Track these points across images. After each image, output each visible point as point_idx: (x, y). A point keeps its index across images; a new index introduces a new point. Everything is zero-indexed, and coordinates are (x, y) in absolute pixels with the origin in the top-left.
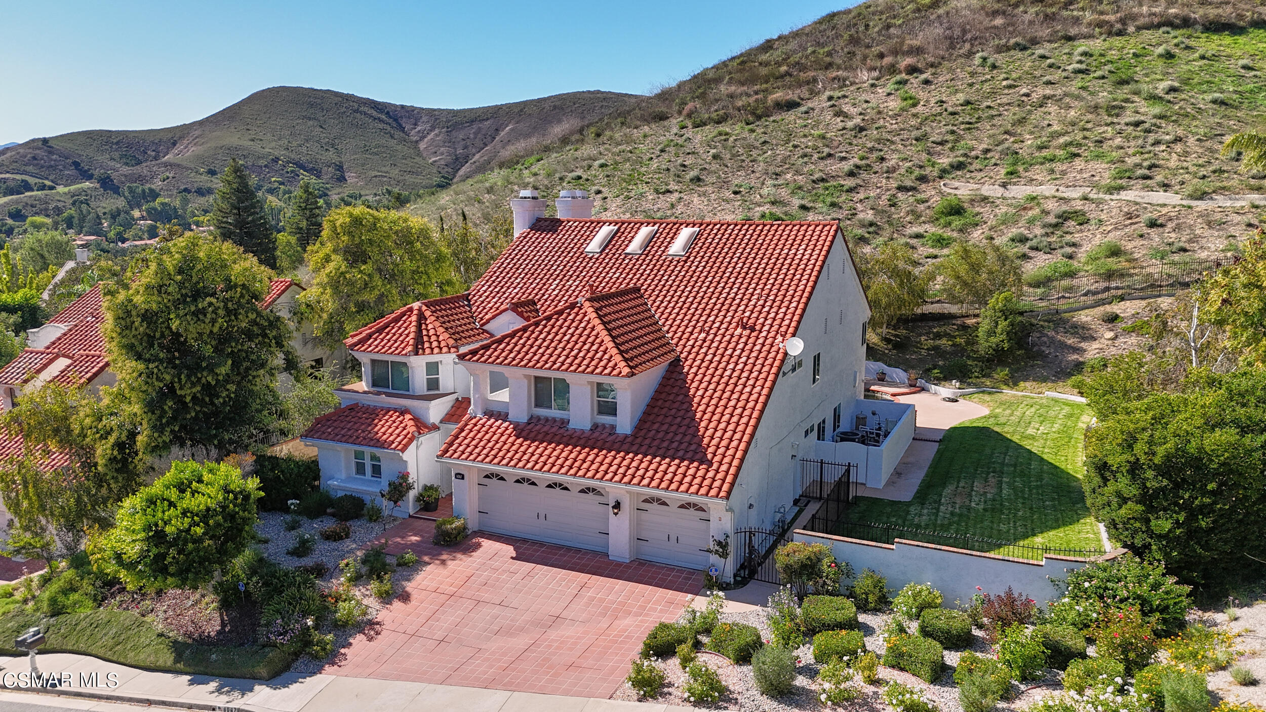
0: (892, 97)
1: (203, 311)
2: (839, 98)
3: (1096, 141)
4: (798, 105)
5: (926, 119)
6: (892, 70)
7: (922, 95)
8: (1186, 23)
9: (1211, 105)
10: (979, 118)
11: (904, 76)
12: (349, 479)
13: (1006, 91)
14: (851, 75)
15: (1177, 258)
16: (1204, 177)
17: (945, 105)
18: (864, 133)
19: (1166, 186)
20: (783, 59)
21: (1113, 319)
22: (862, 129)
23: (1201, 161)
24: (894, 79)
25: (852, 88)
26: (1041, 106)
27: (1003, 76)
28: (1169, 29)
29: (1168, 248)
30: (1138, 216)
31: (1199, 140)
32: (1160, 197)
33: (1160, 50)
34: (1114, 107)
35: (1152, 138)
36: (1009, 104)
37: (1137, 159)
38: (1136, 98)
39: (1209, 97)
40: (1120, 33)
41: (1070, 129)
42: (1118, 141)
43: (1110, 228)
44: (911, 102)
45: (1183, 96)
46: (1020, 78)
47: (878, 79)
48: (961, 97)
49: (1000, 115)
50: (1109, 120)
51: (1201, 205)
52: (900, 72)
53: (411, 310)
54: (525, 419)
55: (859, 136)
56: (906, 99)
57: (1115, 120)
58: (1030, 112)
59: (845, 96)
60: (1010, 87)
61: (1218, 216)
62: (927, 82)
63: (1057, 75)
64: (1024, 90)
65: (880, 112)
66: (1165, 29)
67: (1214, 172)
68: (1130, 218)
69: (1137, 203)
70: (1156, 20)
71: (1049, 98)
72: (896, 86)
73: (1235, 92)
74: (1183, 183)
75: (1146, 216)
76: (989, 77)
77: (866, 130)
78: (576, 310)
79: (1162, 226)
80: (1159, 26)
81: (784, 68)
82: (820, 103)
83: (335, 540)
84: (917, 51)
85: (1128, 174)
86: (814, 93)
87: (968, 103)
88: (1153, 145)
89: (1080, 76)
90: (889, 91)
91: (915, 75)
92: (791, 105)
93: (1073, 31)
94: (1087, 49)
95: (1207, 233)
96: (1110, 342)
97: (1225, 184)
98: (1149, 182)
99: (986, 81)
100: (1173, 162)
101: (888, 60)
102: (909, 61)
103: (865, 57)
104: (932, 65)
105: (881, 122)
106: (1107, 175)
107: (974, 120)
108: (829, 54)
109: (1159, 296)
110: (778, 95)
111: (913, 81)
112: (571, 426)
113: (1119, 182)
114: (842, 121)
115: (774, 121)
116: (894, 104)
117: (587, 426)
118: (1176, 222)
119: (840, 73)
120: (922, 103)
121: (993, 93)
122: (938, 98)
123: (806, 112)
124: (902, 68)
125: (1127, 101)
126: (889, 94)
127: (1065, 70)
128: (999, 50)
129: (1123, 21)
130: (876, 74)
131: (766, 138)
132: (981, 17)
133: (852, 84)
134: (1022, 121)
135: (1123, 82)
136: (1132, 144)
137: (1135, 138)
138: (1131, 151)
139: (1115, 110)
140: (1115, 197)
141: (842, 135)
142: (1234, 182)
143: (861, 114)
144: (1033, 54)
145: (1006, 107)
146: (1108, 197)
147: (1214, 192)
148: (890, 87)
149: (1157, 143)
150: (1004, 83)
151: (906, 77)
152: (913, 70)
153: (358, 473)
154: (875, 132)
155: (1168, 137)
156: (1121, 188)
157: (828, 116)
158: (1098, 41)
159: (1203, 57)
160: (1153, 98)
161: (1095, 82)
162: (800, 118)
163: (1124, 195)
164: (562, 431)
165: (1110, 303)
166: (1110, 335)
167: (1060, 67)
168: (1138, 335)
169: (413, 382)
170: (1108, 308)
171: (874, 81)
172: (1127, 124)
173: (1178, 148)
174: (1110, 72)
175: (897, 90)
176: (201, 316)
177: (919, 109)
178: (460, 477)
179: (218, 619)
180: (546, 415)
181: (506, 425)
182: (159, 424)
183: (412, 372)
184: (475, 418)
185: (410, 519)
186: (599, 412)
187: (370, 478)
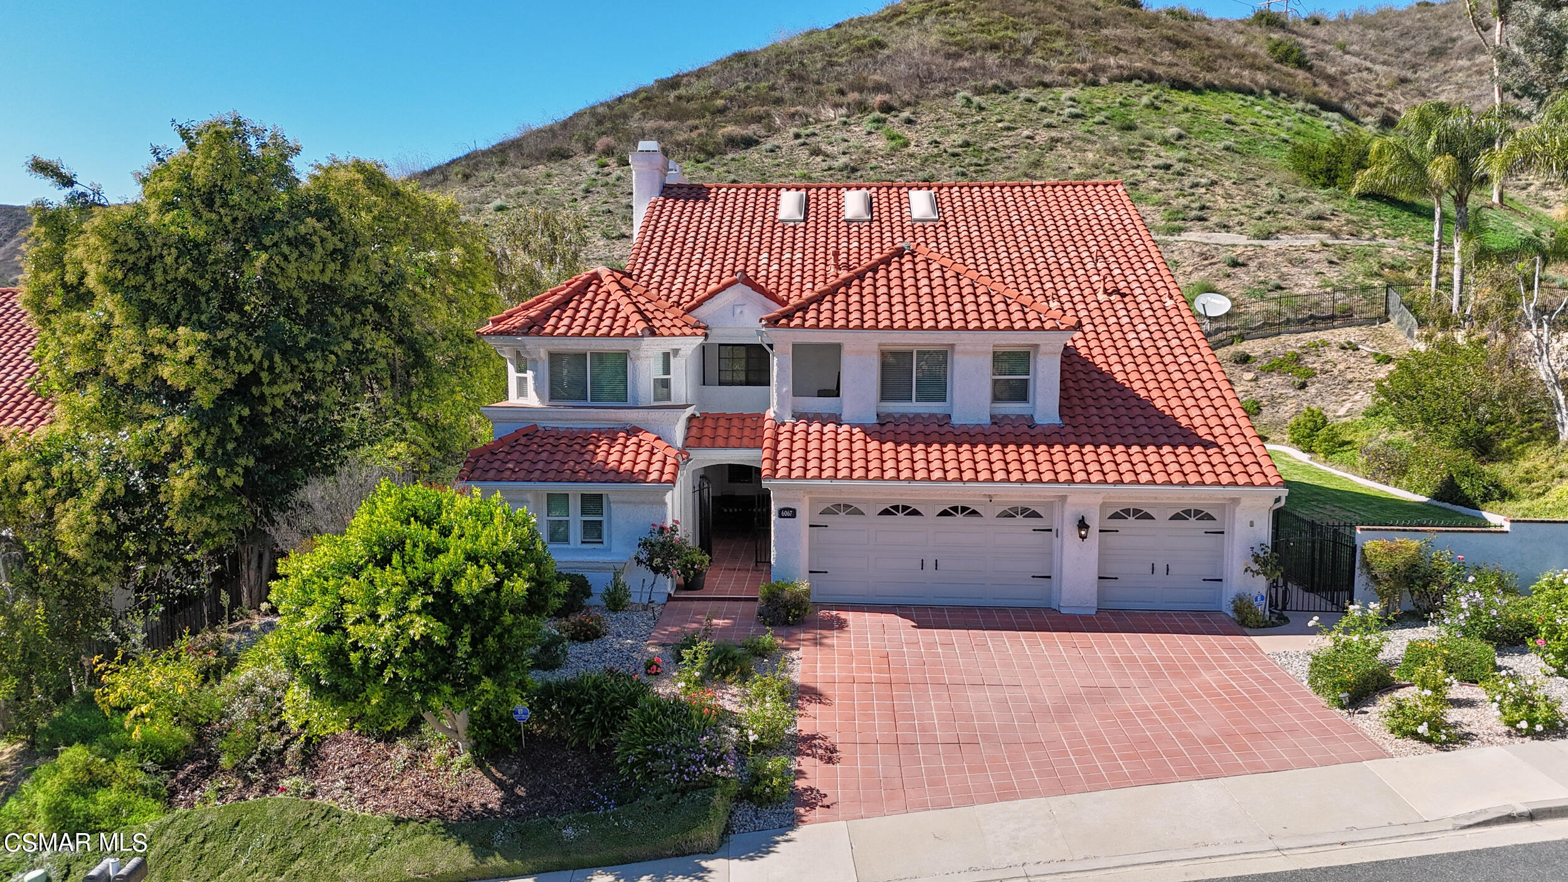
0: (874, 136)
2: (808, 136)
3: (1131, 184)
4: (757, 143)
5: (926, 160)
6: (862, 108)
7: (909, 134)
8: (1152, 78)
9: (1224, 152)
10: (987, 160)
11: (877, 114)
13: (1005, 133)
14: (812, 112)
15: (1276, 294)
16: (1260, 218)
17: (941, 147)
18: (859, 174)
19: (1226, 227)
20: (712, 93)
21: (1244, 360)
22: (854, 170)
23: (1249, 203)
24: (871, 116)
25: (819, 126)
26: (1052, 150)
27: (994, 118)
28: (1141, 82)
29: (1262, 287)
30: (1213, 257)
31: (1234, 183)
32: (1223, 237)
33: (1145, 100)
34: (1135, 151)
35: (1187, 181)
36: (1014, 146)
37: (1182, 201)
38: (1149, 143)
39: (1221, 146)
40: (1095, 83)
41: (1096, 172)
42: (1153, 184)
43: (1190, 269)
44: (901, 141)
45: (1194, 143)
46: (1014, 121)
47: (848, 117)
48: (958, 138)
49: (1009, 157)
50: (1135, 163)
51: (1272, 244)
52: (873, 110)
53: (597, 276)
54: (874, 419)
55: (853, 176)
56: (893, 139)
57: (1141, 163)
58: (1043, 155)
59: (814, 134)
60: (1008, 129)
61: (1296, 255)
62: (909, 121)
63: (1052, 119)
64: (1026, 133)
65: (868, 152)
66: (1137, 82)
67: (1269, 213)
68: (1206, 259)
69: (1207, 244)
70: (1126, 73)
71: (1057, 141)
72: (875, 125)
73: (1236, 142)
74: (1242, 224)
75: (1225, 255)
76: (979, 118)
77: (857, 170)
79: (1244, 265)
80: (1129, 79)
81: (720, 102)
82: (785, 139)
84: (887, 88)
85: (1180, 216)
86: (772, 130)
87: (967, 144)
88: (1191, 187)
89: (1080, 120)
90: (868, 129)
91: (893, 113)
92: (749, 143)
93: (1047, 78)
94: (1073, 95)
95: (1293, 270)
96: (1253, 384)
97: (1283, 224)
98: (1207, 223)
99: (978, 122)
100: (1222, 203)
101: (853, 96)
102: (879, 98)
103: (821, 94)
104: (909, 104)
105: (874, 163)
106: (1158, 217)
107: (983, 162)
108: (772, 88)
109: (1279, 334)
110: (731, 129)
111: (892, 119)
113: (1177, 223)
114: (824, 161)
115: (733, 159)
116: (880, 143)
117: (987, 420)
118: (1257, 261)
119: (799, 108)
120: (913, 143)
121: (990, 136)
122: (930, 138)
123: (772, 151)
124: (876, 106)
125: (1143, 145)
126: (870, 133)
127: (1059, 114)
128: (979, 91)
129: (1092, 70)
130: (844, 111)
131: (732, 177)
132: (940, 60)
133: (818, 121)
134: (1037, 164)
135: (1130, 128)
136: (1169, 186)
137: (1169, 181)
138: (1173, 193)
139: (1136, 153)
140: (1176, 238)
141: (831, 176)
142: (1291, 222)
143: (844, 153)
144: (1018, 97)
145: (1014, 150)
146: (1171, 239)
147: (1278, 232)
148: (867, 125)
149: (1196, 185)
150: (1000, 125)
151: (883, 115)
152: (887, 108)
153: (552, 539)
154: (872, 173)
155: (1203, 180)
156: (1180, 230)
157: (803, 154)
158: (1076, 90)
159: (1186, 110)
160: (1165, 142)
161: (1096, 127)
162: (766, 157)
163: (1185, 236)
165: (1232, 343)
166: (1250, 376)
167: (1053, 112)
168: (1280, 374)
169: (635, 385)
170: (1232, 349)
171: (844, 119)
172: (1155, 167)
173: (1218, 190)
174: (1107, 118)
175: (878, 128)
177: (912, 149)
178: (788, 514)
179: (487, 781)
180: (902, 411)
181: (846, 427)
182: (220, 452)
183: (635, 369)
184: (784, 424)
185: (671, 603)
186: (996, 398)
187: (579, 546)
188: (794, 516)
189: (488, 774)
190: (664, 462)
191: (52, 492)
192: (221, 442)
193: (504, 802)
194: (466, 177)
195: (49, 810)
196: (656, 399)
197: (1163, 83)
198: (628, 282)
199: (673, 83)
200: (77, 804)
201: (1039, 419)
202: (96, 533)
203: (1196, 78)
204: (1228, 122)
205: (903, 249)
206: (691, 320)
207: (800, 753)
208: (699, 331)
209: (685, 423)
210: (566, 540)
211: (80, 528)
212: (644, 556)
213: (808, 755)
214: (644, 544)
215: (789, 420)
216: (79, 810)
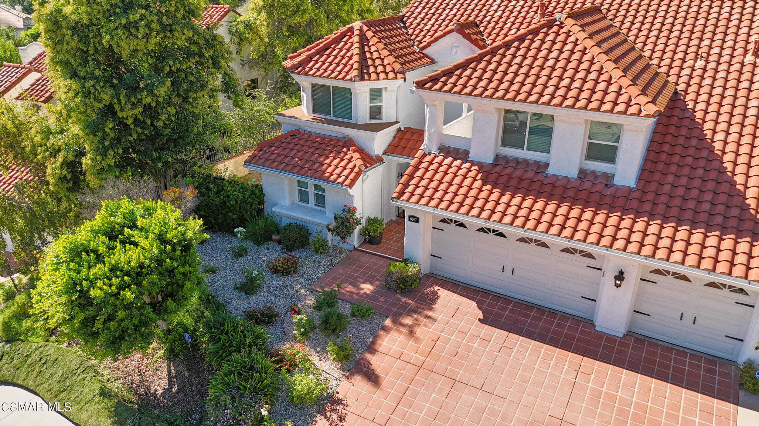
1: (135, 25)
12: (293, 206)
53: (351, 30)
54: (489, 159)
78: (555, 29)
83: (283, 275)
112: (551, 171)
117: (573, 173)
153: (301, 200)
164: (539, 177)
169: (356, 110)
176: (133, 31)
178: (414, 220)
179: (166, 370)
180: (513, 155)
181: (467, 165)
182: (101, 146)
183: (356, 99)
184: (430, 154)
185: (355, 252)
186: (590, 156)
187: (314, 206)
188: (417, 221)
189: (168, 366)
190: (352, 170)
192: (103, 139)
196: (372, 118)
198: (369, 34)
201: (618, 181)
205: (555, 20)
206: (397, 66)
208: (399, 76)
209: (393, 135)
210: (307, 202)
213: (326, 417)
214: (336, 218)
215: (435, 151)
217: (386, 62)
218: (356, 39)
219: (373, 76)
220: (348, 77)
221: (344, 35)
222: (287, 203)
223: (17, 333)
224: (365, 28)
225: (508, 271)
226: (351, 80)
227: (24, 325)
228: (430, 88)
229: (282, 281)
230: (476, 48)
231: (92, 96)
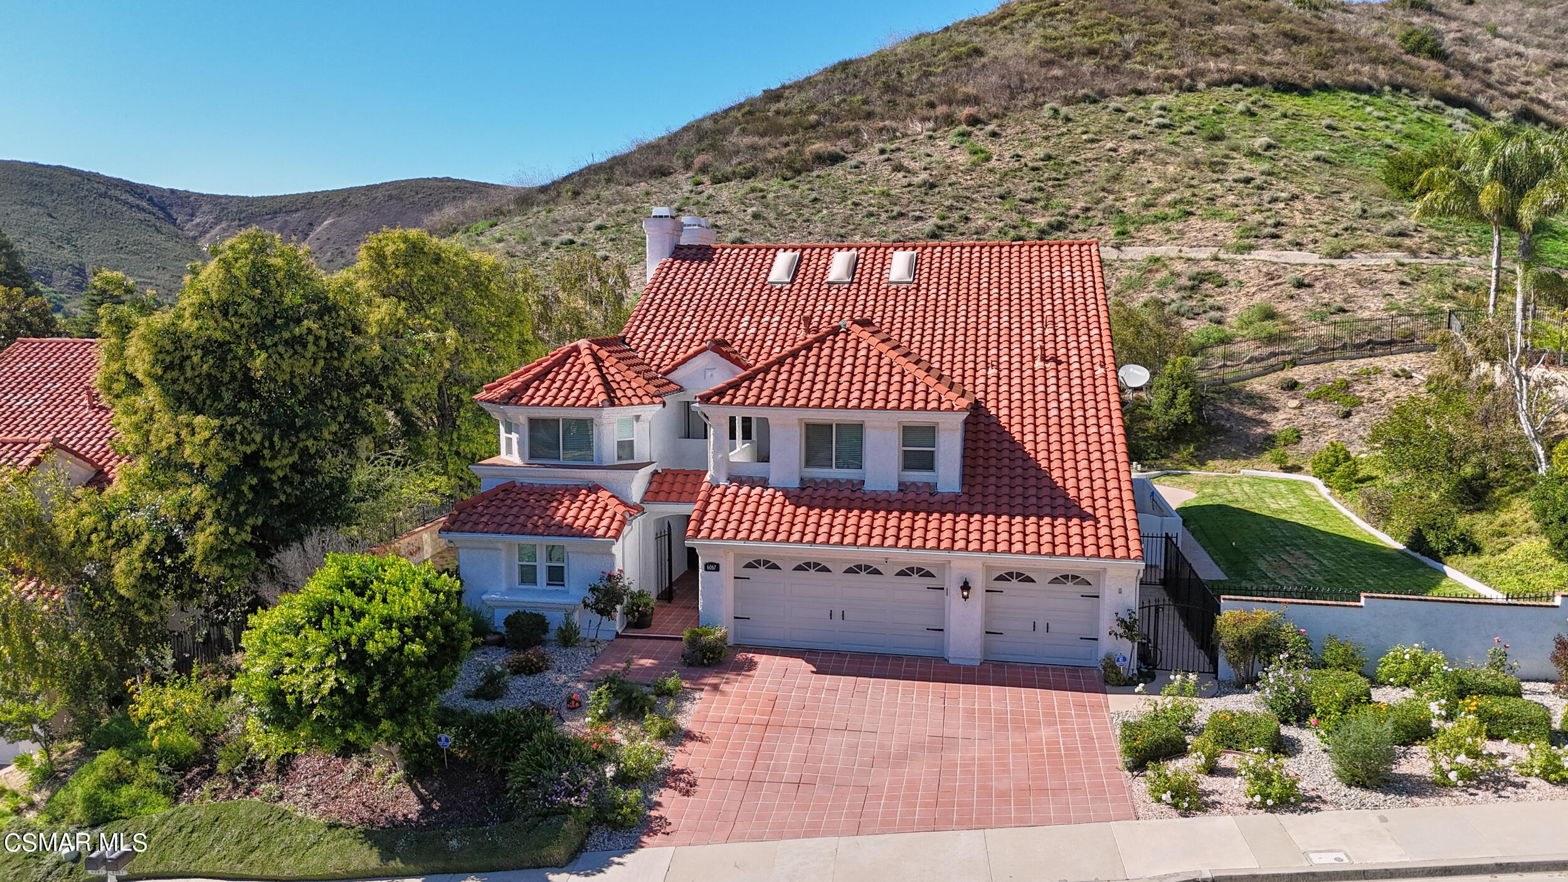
0: (957, 151)
2: (893, 151)
3: (1208, 199)
4: (844, 159)
5: (1006, 175)
6: (950, 120)
7: (992, 148)
8: (1254, 81)
9: (1313, 163)
10: (1066, 174)
11: (964, 127)
12: (510, 590)
13: (1089, 146)
14: (900, 126)
15: (1337, 318)
16: (1336, 235)
17: (1023, 160)
18: (936, 190)
19: (1299, 245)
20: (808, 108)
21: (1292, 386)
22: (932, 186)
23: (1327, 219)
24: (956, 130)
25: (905, 141)
26: (1133, 162)
27: (1080, 130)
28: (1241, 86)
29: (1324, 309)
30: (1280, 277)
31: (1316, 197)
32: (1294, 256)
33: (1241, 106)
34: (1217, 163)
35: (1267, 196)
36: (1096, 159)
37: (1258, 217)
38: (1235, 154)
39: (1310, 155)
40: (1191, 89)
41: (1174, 186)
42: (1231, 198)
43: (1253, 289)
44: (983, 155)
45: (1283, 153)
46: (1100, 132)
47: (934, 130)
48: (1040, 152)
49: (1089, 171)
50: (1215, 176)
51: (1344, 264)
52: (960, 123)
53: (576, 349)
54: (795, 484)
55: (931, 192)
56: (975, 153)
57: (1222, 177)
58: (1123, 169)
59: (899, 149)
60: (1092, 141)
61: (1366, 275)
62: (994, 134)
63: (1139, 130)
64: (1110, 145)
65: (949, 167)
66: (1237, 86)
67: (1346, 229)
68: (1272, 279)
69: (1275, 264)
70: (1226, 77)
71: (1140, 153)
72: (960, 139)
73: (1331, 150)
74: (1316, 242)
75: (1291, 276)
76: (1065, 130)
77: (936, 186)
78: (842, 336)
79: (1310, 286)
80: (1229, 83)
81: (813, 118)
82: (870, 155)
83: (529, 675)
84: (976, 100)
85: (1253, 233)
86: (859, 146)
87: (1049, 158)
88: (1270, 203)
89: (1167, 131)
90: (952, 143)
91: (979, 126)
92: (835, 159)
93: (1142, 85)
94: (1165, 104)
95: (1361, 292)
96: (1297, 411)
97: (1360, 241)
98: (1279, 241)
99: (1062, 134)
100: (1299, 220)
101: (942, 109)
102: (967, 111)
103: (912, 107)
104: (996, 116)
105: (953, 178)
106: (1230, 234)
107: (1061, 176)
108: (865, 102)
109: (1334, 359)
110: (819, 146)
111: (977, 132)
112: (867, 487)
113: (1247, 241)
114: (905, 177)
115: (818, 176)
116: (962, 158)
117: (894, 487)
118: (1324, 281)
119: (887, 123)
120: (995, 157)
121: (1074, 148)
122: (1012, 152)
123: (856, 167)
124: (962, 119)
125: (1227, 157)
126: (953, 147)
127: (1147, 125)
128: (1068, 101)
129: (1190, 75)
130: (931, 125)
131: (814, 195)
132: (1033, 68)
133: (904, 135)
134: (1116, 178)
135: (1216, 138)
136: (1247, 201)
137: (1248, 195)
138: (1249, 209)
139: (1218, 166)
140: (1246, 256)
141: (909, 192)
142: (1369, 239)
143: (925, 169)
144: (1107, 107)
145: (1094, 163)
146: (1239, 257)
147: (1353, 250)
148: (952, 139)
149: (1274, 200)
150: (1085, 137)
151: (969, 129)
152: (974, 121)
153: (523, 581)
154: (949, 189)
155: (1283, 195)
156: (1251, 248)
157: (886, 170)
158: (1170, 96)
159: (1285, 116)
160: (1252, 154)
161: (1183, 138)
162: (850, 173)
163: (1255, 254)
164: (858, 494)
165: (1282, 369)
166: (1294, 403)
167: (1141, 122)
168: (1326, 402)
169: (599, 448)
170: (1282, 375)
171: (930, 133)
172: (1236, 181)
173: (1298, 205)
174: (1196, 127)
175: (962, 143)
177: (993, 163)
178: (713, 568)
179: (412, 794)
180: (823, 476)
181: (770, 491)
182: (233, 513)
183: (599, 432)
184: (718, 486)
185: (619, 640)
186: (906, 467)
187: (545, 587)
188: (717, 569)
189: (414, 789)
190: (613, 519)
191: (111, 542)
192: (235, 505)
193: (422, 814)
194: (576, 194)
195: (85, 800)
196: (620, 458)
197: (1266, 85)
198: (603, 354)
199: (773, 96)
200: (105, 796)
201: (941, 488)
202: (141, 576)
203: (1304, 78)
204: (1329, 127)
205: (840, 327)
206: (652, 389)
207: (665, 785)
208: (657, 400)
209: (647, 479)
210: (535, 582)
211: (128, 573)
212: (591, 600)
213: (671, 787)
214: (593, 590)
215: (723, 483)
216: (107, 801)
217: (634, 385)
218: (588, 359)
219: (625, 401)
220: (593, 402)
221: (567, 355)
222: (504, 586)
223: (113, 808)
224: (595, 347)
225: (837, 615)
226: (597, 405)
227: (124, 793)
228: (718, 402)
229: (531, 680)
230: (739, 369)
231: (238, 437)
